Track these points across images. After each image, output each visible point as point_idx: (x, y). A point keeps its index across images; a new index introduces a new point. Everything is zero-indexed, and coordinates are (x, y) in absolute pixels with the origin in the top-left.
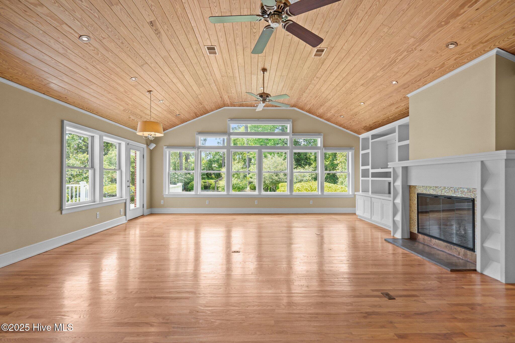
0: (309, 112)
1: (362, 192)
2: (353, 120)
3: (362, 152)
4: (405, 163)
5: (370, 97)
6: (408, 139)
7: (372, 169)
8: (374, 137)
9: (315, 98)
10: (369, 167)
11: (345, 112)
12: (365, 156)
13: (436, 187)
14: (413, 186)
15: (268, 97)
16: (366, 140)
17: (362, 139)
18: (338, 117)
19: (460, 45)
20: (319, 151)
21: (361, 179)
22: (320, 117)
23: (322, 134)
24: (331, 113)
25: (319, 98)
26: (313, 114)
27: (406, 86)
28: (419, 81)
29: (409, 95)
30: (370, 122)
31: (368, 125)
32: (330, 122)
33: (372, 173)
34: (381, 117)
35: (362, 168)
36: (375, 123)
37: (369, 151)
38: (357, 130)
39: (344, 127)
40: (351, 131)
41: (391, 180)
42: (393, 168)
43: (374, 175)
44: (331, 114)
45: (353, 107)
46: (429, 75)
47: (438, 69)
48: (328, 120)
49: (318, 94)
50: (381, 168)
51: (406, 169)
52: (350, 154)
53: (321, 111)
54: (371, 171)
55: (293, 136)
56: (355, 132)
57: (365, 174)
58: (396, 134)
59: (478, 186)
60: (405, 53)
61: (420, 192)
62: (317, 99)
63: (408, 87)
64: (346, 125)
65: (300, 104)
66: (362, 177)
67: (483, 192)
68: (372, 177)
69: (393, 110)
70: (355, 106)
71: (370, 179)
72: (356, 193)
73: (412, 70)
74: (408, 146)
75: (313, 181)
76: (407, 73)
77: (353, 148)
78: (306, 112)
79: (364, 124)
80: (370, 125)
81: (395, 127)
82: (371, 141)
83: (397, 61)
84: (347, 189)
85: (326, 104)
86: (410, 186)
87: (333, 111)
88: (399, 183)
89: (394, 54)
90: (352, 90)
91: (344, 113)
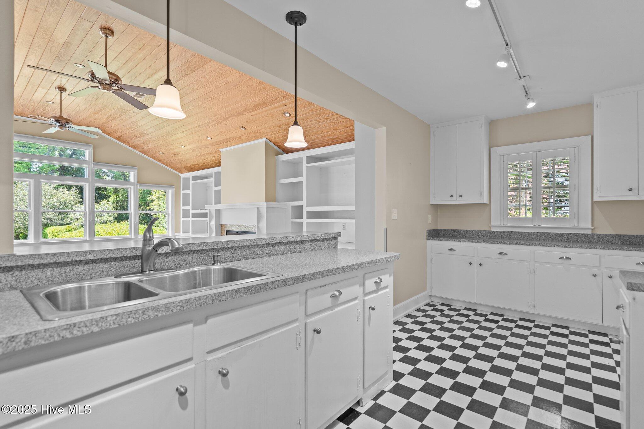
0: (119, 139)
1: (183, 232)
2: (174, 158)
3: (182, 192)
4: (218, 207)
5: (190, 143)
6: (220, 185)
7: (192, 209)
8: (195, 178)
9: (130, 128)
10: (189, 208)
11: (165, 150)
12: (186, 196)
13: (237, 225)
14: (224, 225)
15: (69, 123)
16: (186, 180)
17: (184, 178)
18: (156, 152)
19: (247, 130)
20: (132, 187)
21: (182, 219)
22: (135, 147)
23: (136, 167)
24: (148, 146)
25: (134, 130)
26: (124, 142)
27: (219, 143)
28: (226, 142)
29: (221, 150)
30: (191, 163)
31: (188, 166)
32: (147, 155)
33: (193, 214)
34: (200, 161)
35: (182, 208)
36: (195, 165)
37: (190, 191)
38: (178, 168)
39: (164, 163)
40: (171, 168)
41: (207, 219)
42: (209, 210)
43: (195, 215)
44: (148, 148)
45: (174, 147)
46: (232, 141)
47: (237, 138)
48: (144, 152)
49: (134, 126)
50: (200, 209)
51: (218, 211)
52: (170, 192)
53: (136, 142)
54: (192, 211)
55: (95, 167)
56: (176, 170)
57: (186, 214)
58: (213, 180)
59: (255, 223)
60: (215, 122)
61: (228, 229)
62: (131, 129)
63: (220, 144)
64: (166, 162)
65: (107, 128)
66: (183, 217)
67: (258, 227)
68: (192, 217)
69: (210, 159)
70: (175, 147)
71: (191, 219)
72: (176, 234)
73: (221, 134)
74: (220, 191)
75: (116, 223)
76: (218, 135)
77: (174, 186)
78: (115, 138)
79: (185, 164)
80: (191, 166)
81: (212, 173)
82: (191, 182)
83: (210, 125)
84: (166, 231)
85: (143, 138)
86: (221, 225)
87: (150, 146)
88: (213, 223)
89: (208, 120)
90: (173, 133)
91: (163, 150)
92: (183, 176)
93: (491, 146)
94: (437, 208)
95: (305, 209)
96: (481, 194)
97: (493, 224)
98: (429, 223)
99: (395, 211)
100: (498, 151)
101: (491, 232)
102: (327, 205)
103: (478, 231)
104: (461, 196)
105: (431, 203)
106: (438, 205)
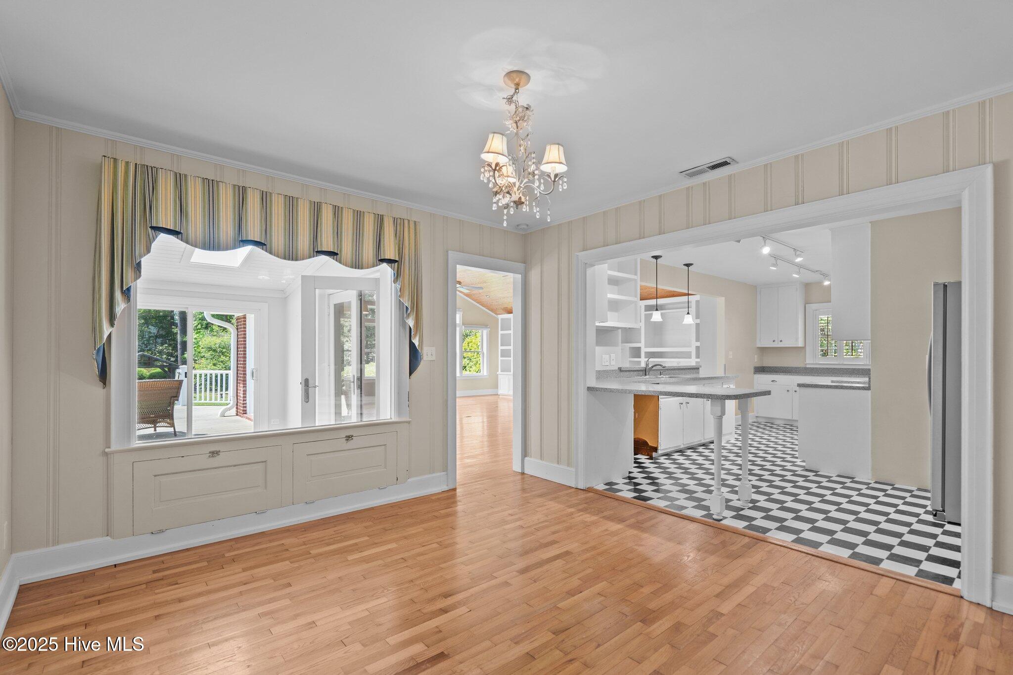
1: (502, 371)
3: (501, 332)
10: (510, 347)
11: (494, 294)
17: (502, 319)
18: (483, 295)
21: (500, 358)
31: (509, 307)
32: (470, 297)
35: (501, 347)
37: (511, 332)
38: (497, 310)
39: (482, 305)
40: (491, 311)
44: (478, 292)
52: (485, 332)
66: (502, 356)
72: (498, 373)
77: (488, 326)
79: (505, 306)
80: (512, 307)
91: (492, 294)
92: (500, 317)
93: (807, 302)
94: (763, 350)
95: (644, 350)
96: (797, 340)
97: (807, 362)
98: (756, 361)
99: (731, 353)
100: (812, 307)
101: (806, 369)
102: (661, 346)
103: (796, 368)
104: (781, 341)
105: (759, 345)
106: (763, 347)
